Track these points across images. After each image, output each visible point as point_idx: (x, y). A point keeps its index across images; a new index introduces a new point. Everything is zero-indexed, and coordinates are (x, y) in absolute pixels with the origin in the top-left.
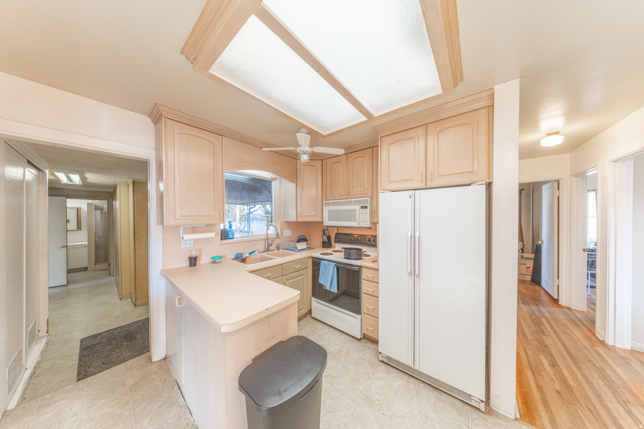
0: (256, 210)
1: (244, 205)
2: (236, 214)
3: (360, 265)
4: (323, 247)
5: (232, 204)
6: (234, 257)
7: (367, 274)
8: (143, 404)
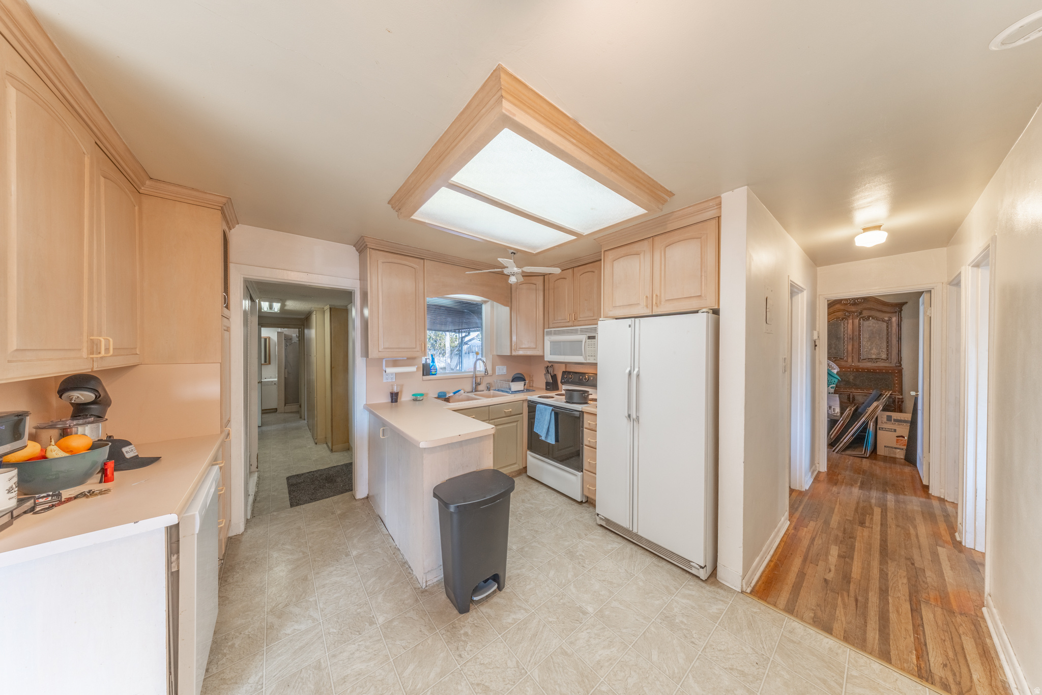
0: (473, 339)
1: (455, 332)
2: (446, 345)
3: (581, 410)
4: (547, 389)
5: (440, 331)
6: (437, 396)
7: (589, 422)
8: (352, 529)
